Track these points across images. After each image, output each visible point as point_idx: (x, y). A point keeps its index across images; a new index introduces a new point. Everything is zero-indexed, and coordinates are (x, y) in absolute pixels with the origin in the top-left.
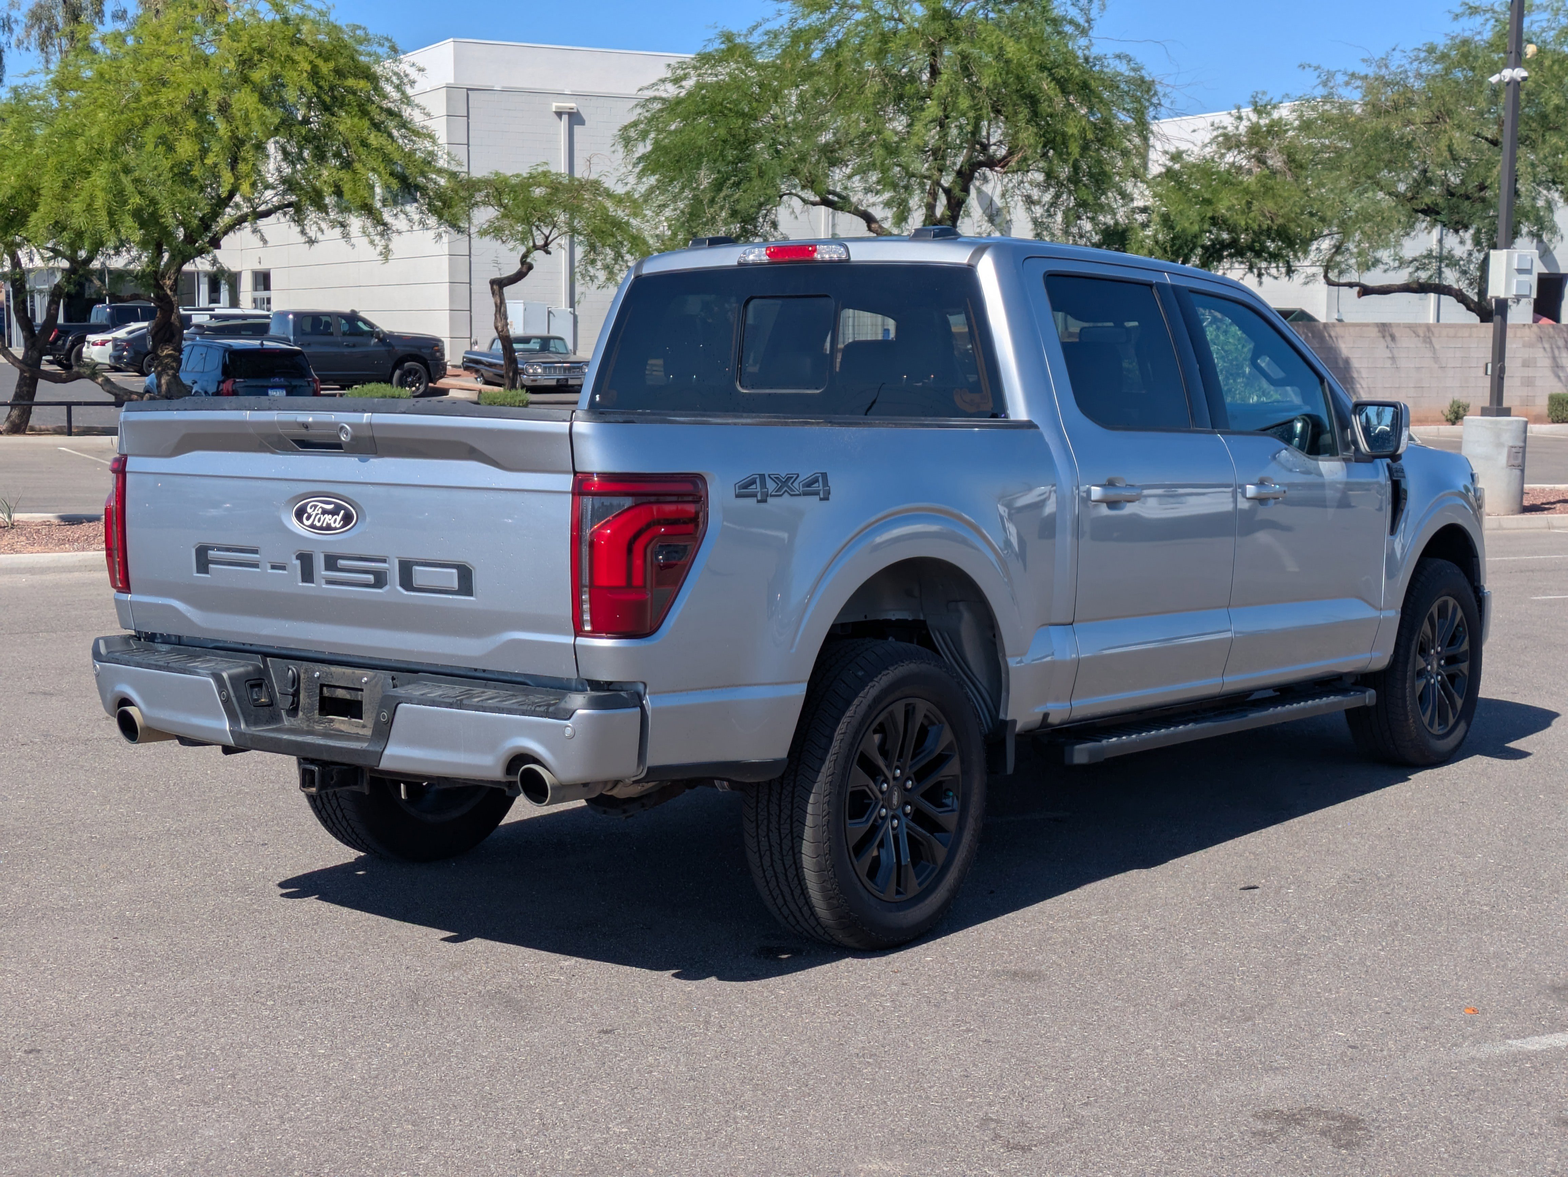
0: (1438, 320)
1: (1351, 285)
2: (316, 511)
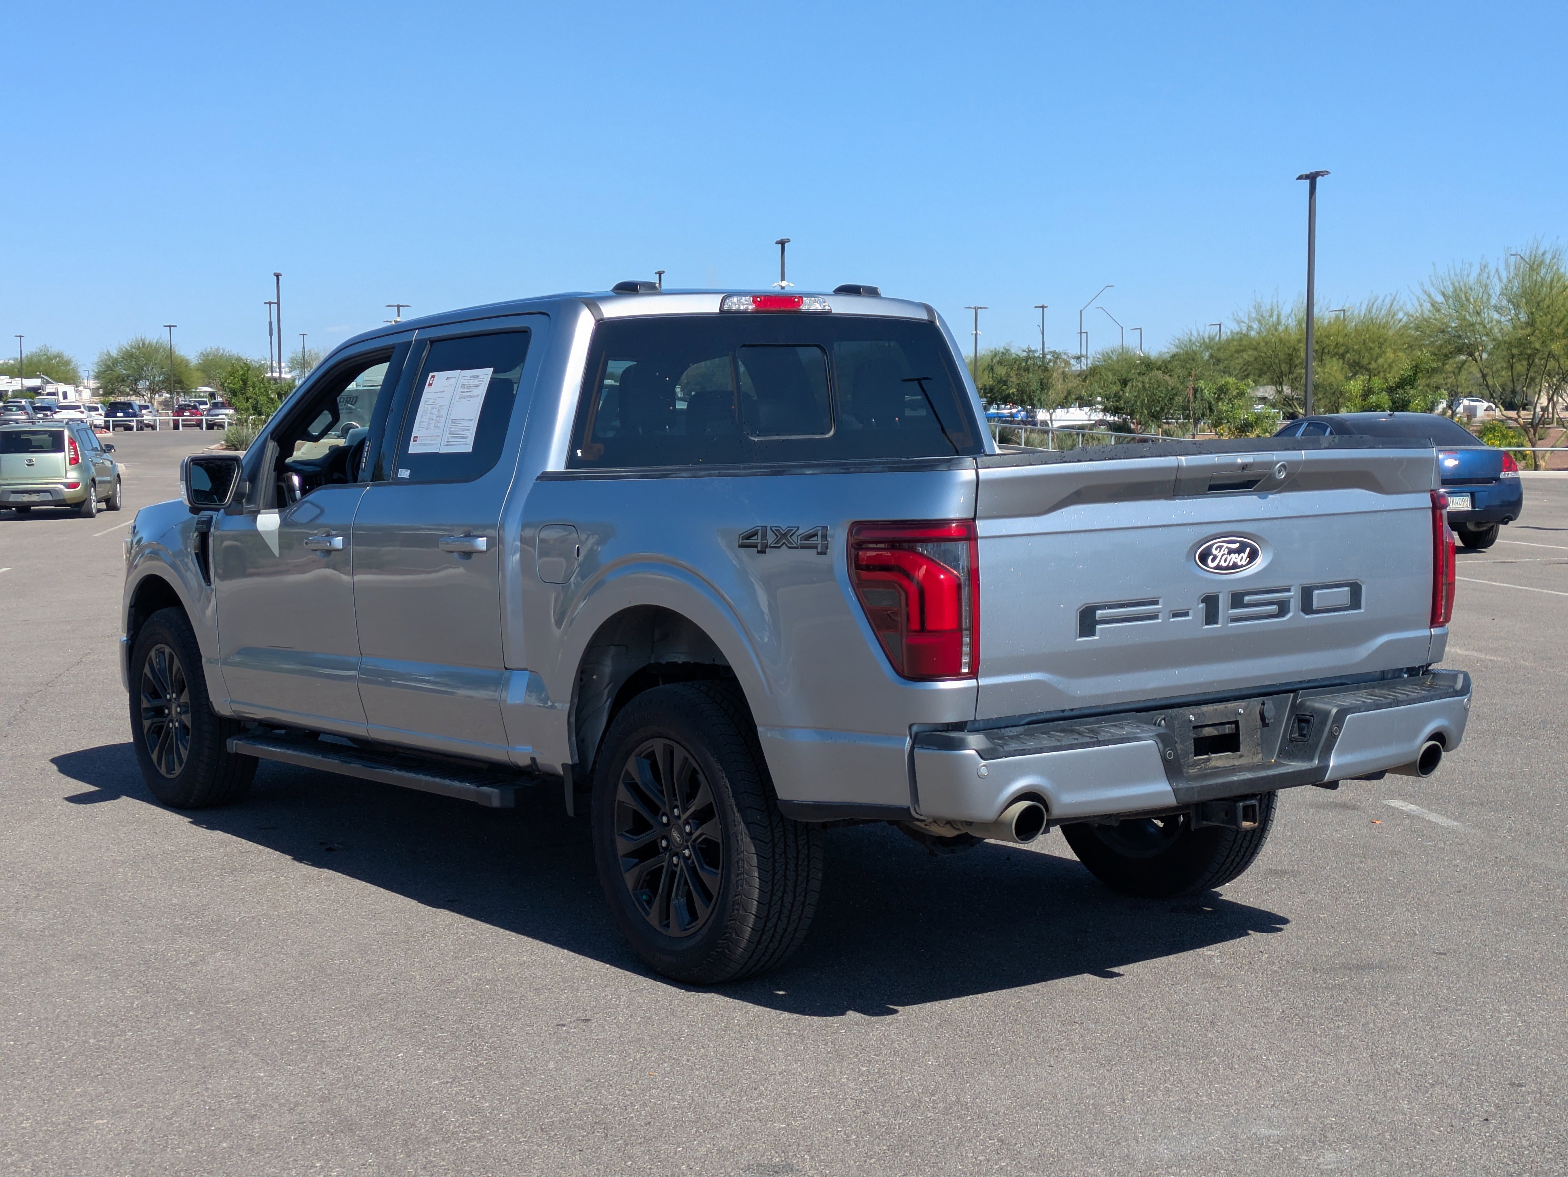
2: (1222, 552)
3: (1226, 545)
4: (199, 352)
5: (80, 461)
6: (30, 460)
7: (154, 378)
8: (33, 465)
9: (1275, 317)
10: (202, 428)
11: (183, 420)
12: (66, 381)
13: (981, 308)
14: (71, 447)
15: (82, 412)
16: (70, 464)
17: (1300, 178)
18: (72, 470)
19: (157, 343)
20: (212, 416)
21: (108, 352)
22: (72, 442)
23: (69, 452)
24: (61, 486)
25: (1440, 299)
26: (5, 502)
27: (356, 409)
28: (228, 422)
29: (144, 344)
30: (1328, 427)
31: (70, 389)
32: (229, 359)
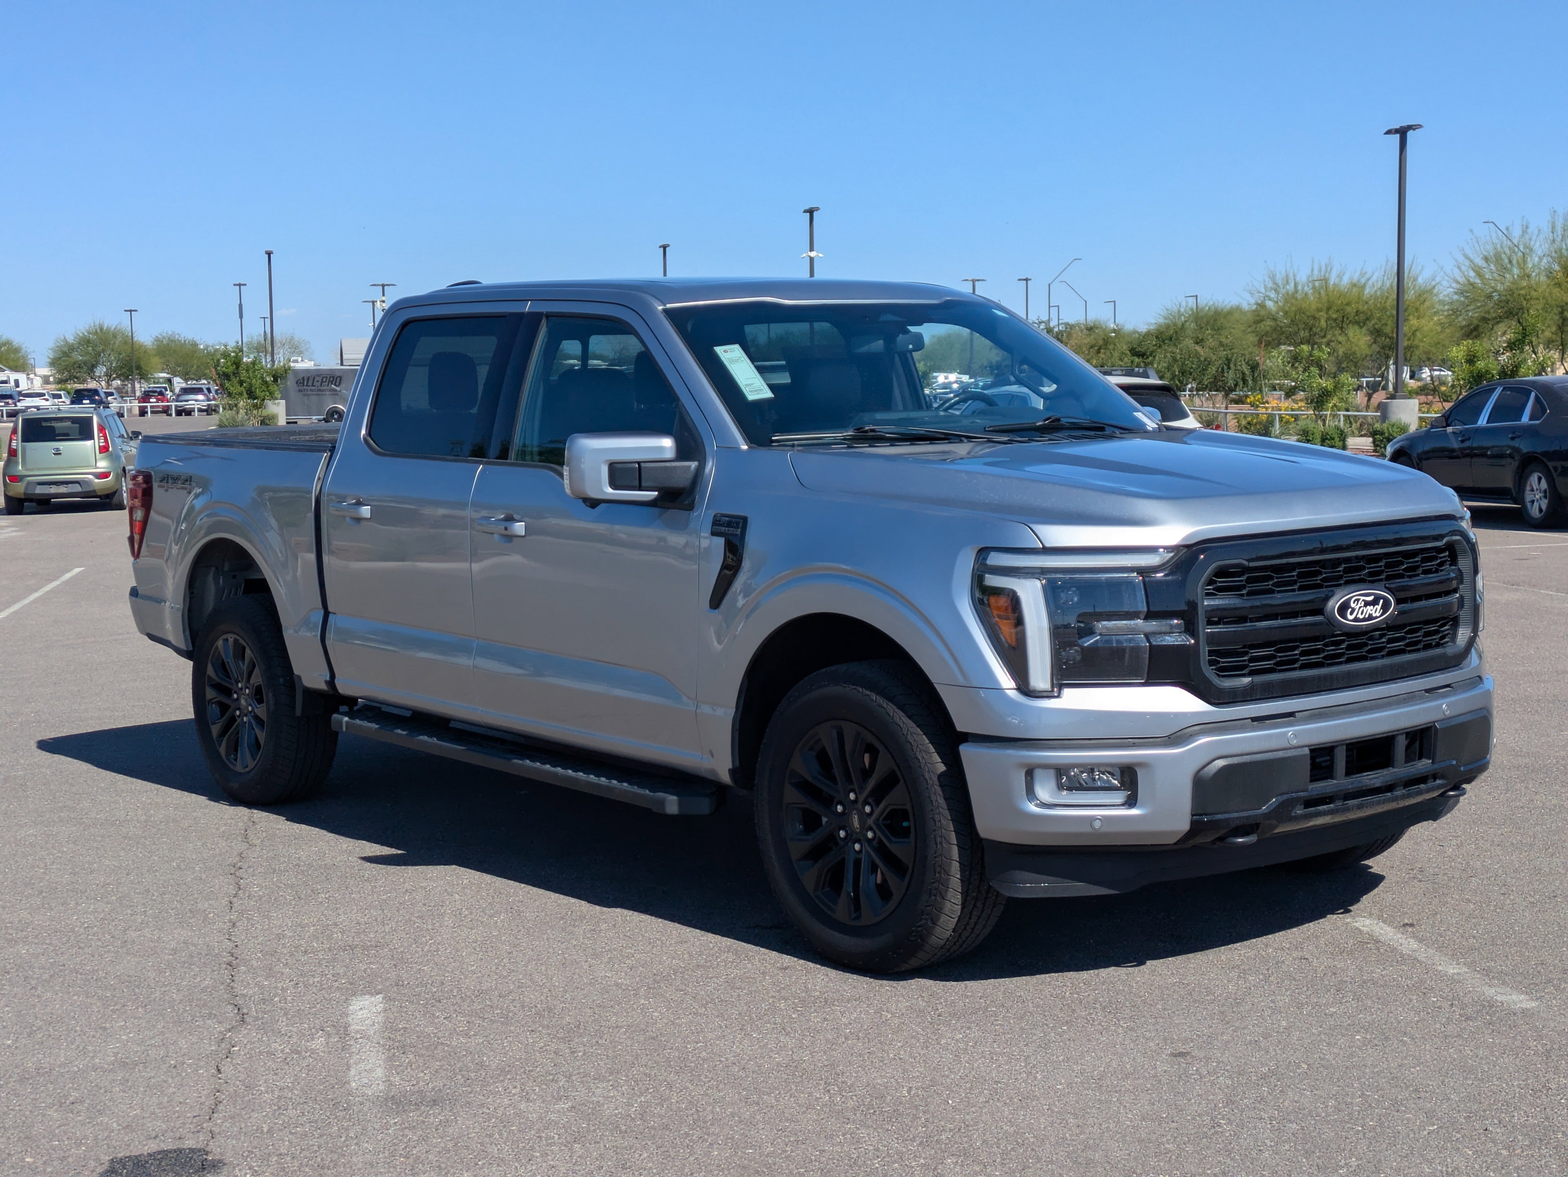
4: (154, 336)
5: (110, 449)
6: (58, 449)
7: (111, 364)
8: (60, 454)
9: (1292, 285)
10: (171, 415)
11: (151, 407)
12: (15, 369)
13: (978, 280)
14: (101, 435)
15: (47, 400)
16: (100, 453)
17: (1389, 132)
18: (102, 459)
19: (115, 328)
20: (181, 401)
21: (65, 338)
22: (102, 429)
23: (99, 439)
24: (91, 477)
25: (1481, 262)
26: (32, 494)
27: (340, 391)
28: (198, 408)
29: (101, 329)
30: (1530, 392)
31: (22, 377)
32: (183, 345)
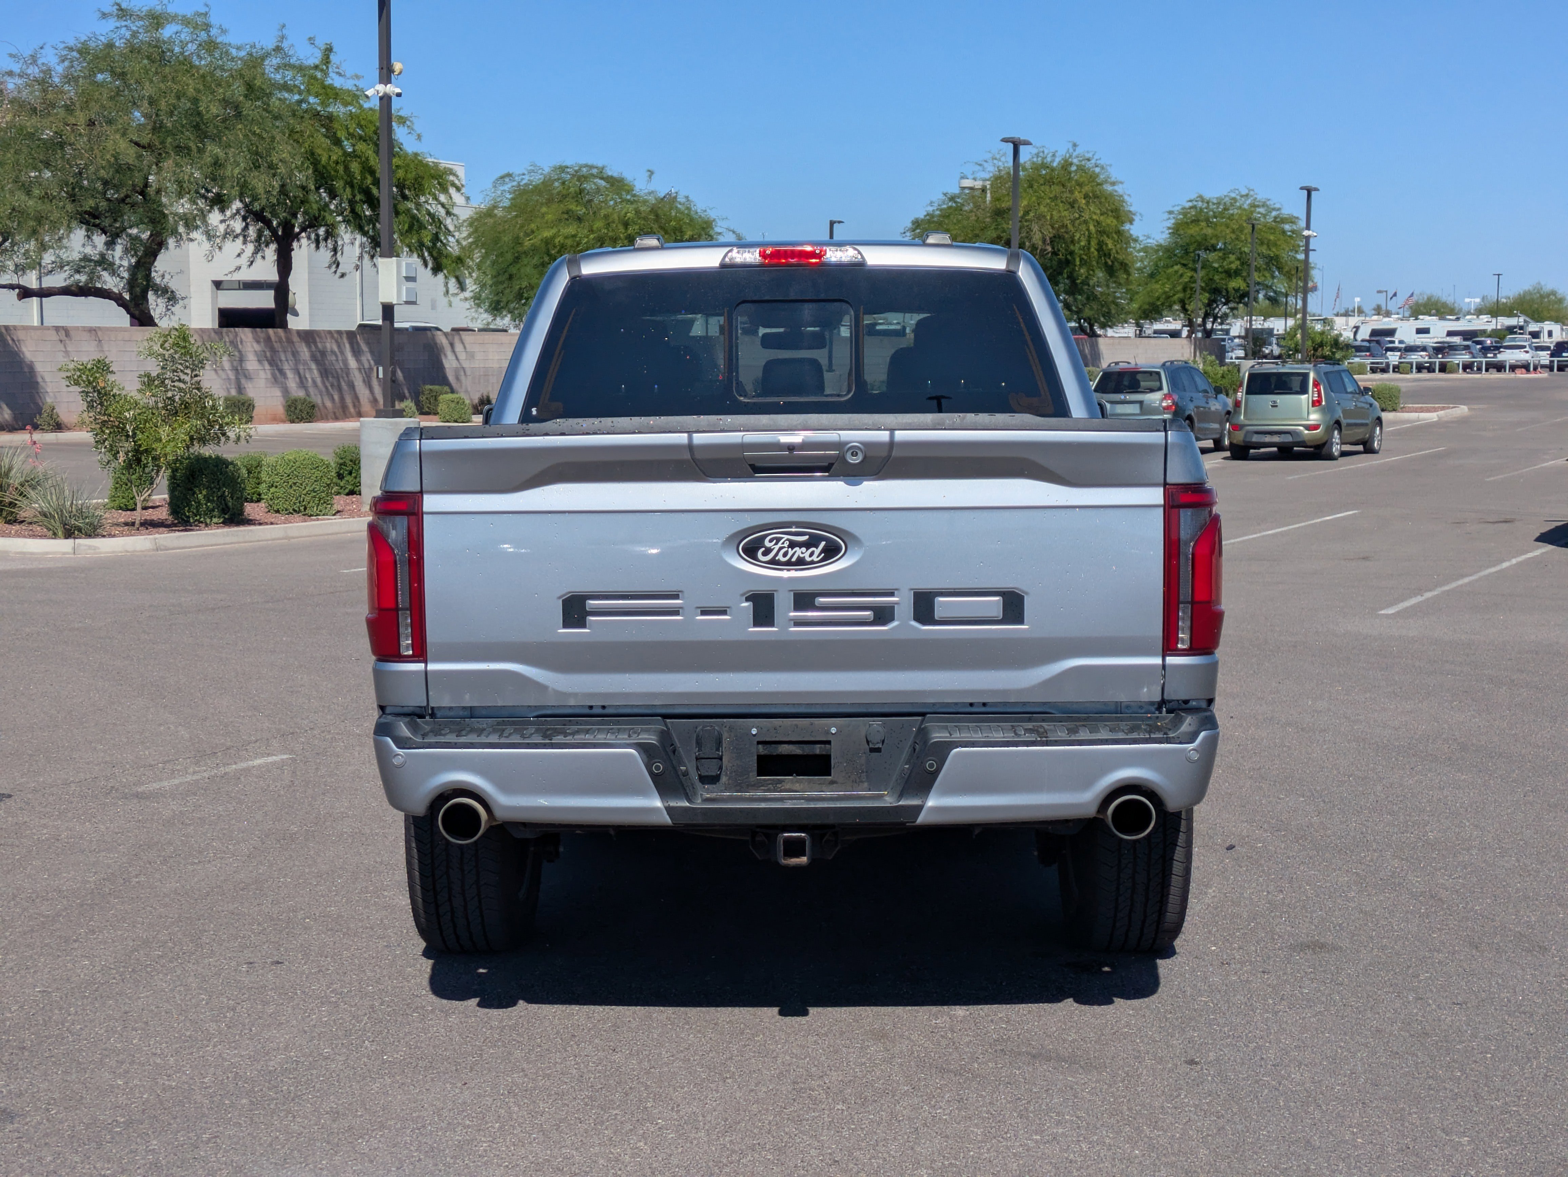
0: (42, 323)
1: (12, 287)
2: (780, 545)
3: (786, 537)
5: (1323, 403)
6: (1275, 402)
8: (1277, 406)
14: (1315, 389)
16: (1313, 406)
18: (1314, 412)
22: (1316, 384)
23: (1313, 393)
24: (1301, 428)
26: (1249, 442)
